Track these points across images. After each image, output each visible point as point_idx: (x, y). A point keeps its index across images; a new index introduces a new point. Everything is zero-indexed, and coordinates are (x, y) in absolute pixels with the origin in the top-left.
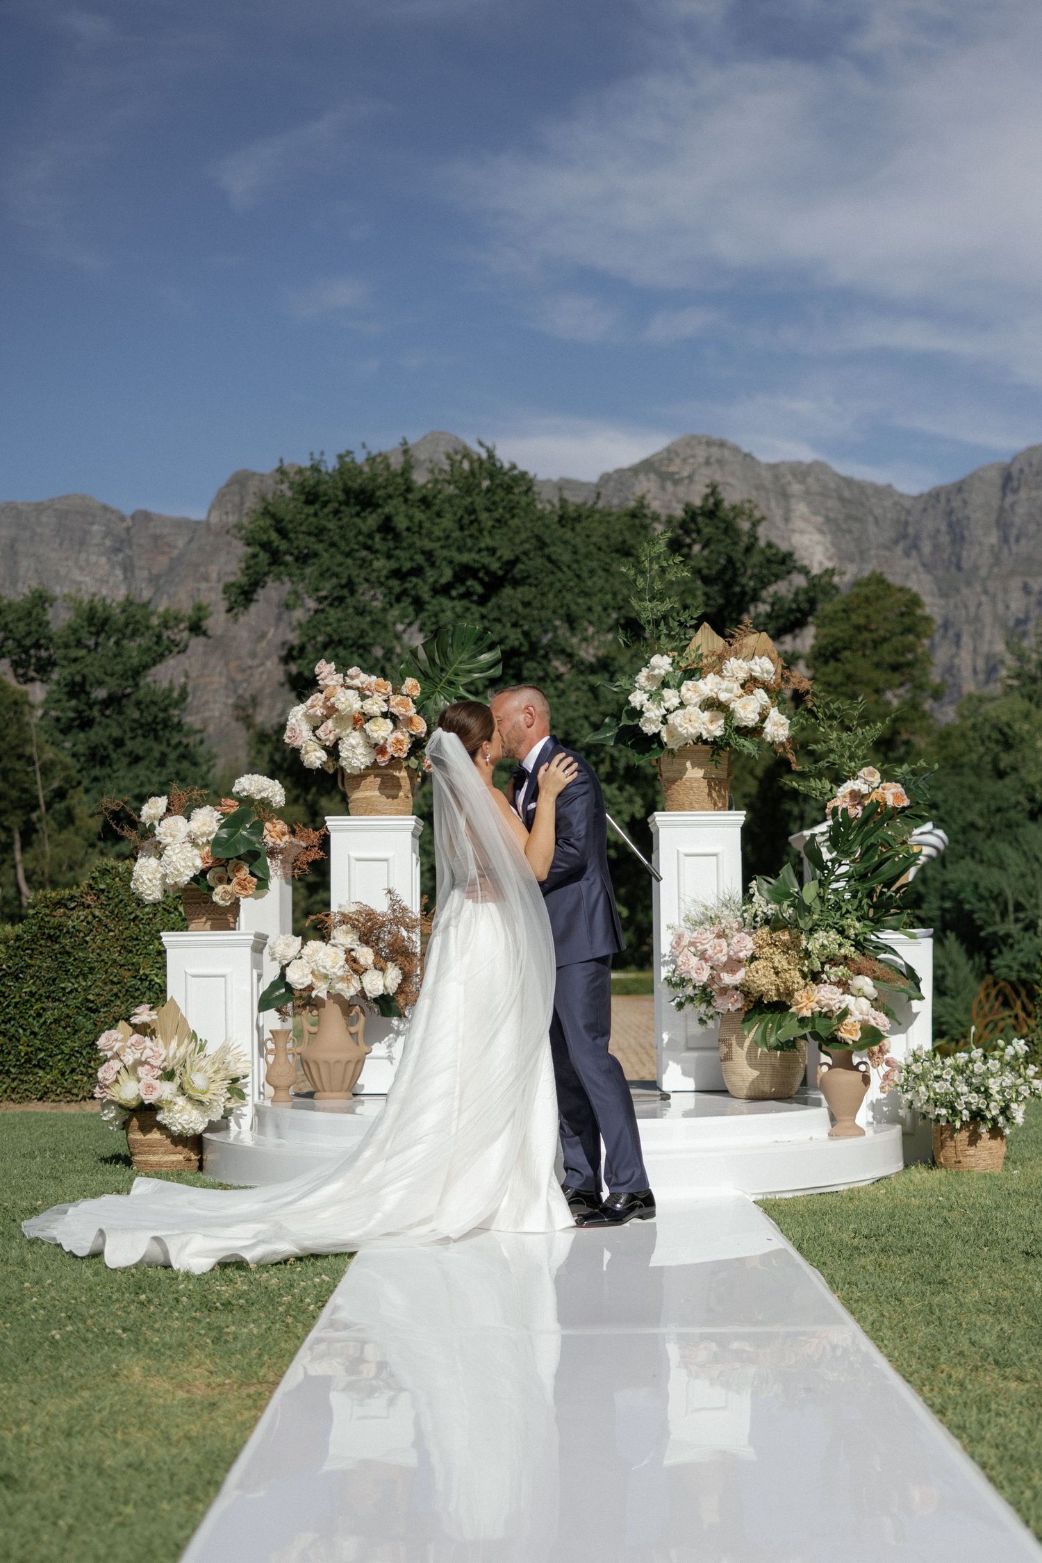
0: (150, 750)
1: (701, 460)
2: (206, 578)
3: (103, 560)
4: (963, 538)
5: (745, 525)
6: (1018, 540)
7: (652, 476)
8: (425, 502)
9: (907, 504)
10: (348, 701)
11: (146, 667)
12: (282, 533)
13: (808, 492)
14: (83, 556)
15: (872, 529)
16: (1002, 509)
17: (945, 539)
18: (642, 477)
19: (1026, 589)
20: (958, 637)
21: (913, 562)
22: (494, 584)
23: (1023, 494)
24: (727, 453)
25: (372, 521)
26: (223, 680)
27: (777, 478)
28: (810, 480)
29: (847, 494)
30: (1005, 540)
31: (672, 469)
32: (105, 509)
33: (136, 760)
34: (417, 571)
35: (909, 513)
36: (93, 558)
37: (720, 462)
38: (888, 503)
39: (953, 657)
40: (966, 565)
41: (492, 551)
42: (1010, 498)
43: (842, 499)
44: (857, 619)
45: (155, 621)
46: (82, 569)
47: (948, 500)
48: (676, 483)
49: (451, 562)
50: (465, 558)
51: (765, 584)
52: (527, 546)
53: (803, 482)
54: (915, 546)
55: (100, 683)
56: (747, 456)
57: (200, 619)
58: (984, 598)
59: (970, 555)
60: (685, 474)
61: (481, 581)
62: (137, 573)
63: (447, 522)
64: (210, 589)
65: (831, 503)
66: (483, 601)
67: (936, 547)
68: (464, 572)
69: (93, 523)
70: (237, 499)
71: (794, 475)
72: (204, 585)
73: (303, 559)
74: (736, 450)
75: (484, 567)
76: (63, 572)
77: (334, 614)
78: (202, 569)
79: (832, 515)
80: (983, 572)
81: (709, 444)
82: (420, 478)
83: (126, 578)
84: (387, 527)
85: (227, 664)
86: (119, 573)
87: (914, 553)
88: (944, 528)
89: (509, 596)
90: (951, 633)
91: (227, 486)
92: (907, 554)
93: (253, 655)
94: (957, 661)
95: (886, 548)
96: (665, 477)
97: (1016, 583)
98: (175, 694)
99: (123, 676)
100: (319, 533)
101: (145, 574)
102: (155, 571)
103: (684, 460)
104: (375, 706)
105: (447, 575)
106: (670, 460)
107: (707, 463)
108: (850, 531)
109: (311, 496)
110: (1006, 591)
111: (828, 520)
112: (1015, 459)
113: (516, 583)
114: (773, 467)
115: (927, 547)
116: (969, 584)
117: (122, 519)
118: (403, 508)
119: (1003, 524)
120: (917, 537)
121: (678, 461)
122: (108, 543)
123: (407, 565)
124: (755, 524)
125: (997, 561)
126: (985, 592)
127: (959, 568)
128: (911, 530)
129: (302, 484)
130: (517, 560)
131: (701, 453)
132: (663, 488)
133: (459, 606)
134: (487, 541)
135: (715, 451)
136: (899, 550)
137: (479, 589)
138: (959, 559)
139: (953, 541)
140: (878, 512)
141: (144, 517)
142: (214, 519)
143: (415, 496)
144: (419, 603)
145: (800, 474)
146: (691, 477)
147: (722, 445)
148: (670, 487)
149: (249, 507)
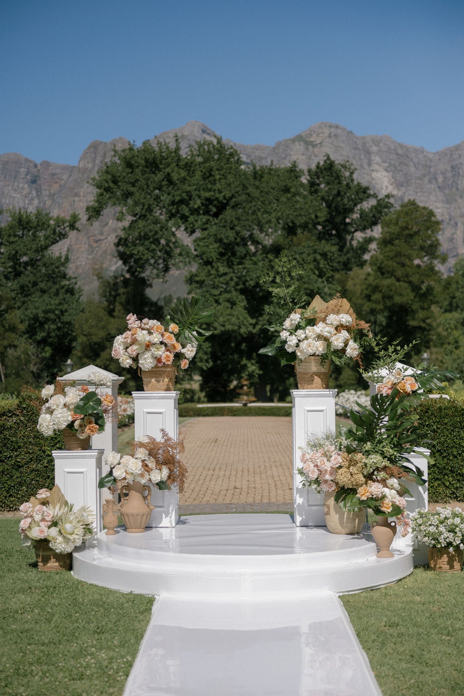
1: (326, 135)
2: (77, 195)
3: (26, 186)
4: (458, 174)
7: (302, 143)
8: (186, 166)
9: (431, 156)
10: (142, 336)
11: (46, 247)
12: (115, 182)
13: (380, 151)
14: (16, 184)
15: (412, 169)
17: (449, 174)
18: (297, 143)
20: (456, 224)
21: (433, 186)
22: (222, 208)
24: (339, 131)
25: (160, 176)
26: (87, 246)
27: (365, 144)
28: (381, 145)
29: (400, 152)
31: (312, 139)
32: (27, 160)
33: (43, 292)
34: (183, 202)
35: (431, 161)
36: (21, 185)
37: (336, 136)
38: (421, 156)
39: (453, 234)
40: (460, 187)
41: (221, 192)
44: (402, 224)
45: (52, 222)
46: (15, 190)
47: (451, 155)
48: (314, 146)
49: (200, 197)
50: (208, 195)
51: (356, 205)
52: (238, 189)
53: (378, 146)
54: (434, 178)
55: (25, 254)
56: (350, 132)
57: (74, 222)
60: (318, 142)
61: (215, 206)
62: (43, 192)
63: (198, 176)
64: (80, 201)
65: (392, 156)
66: (216, 215)
67: (445, 178)
68: (207, 202)
69: (21, 168)
70: (93, 155)
71: (373, 142)
72: (77, 199)
73: (127, 195)
74: (344, 129)
75: (217, 199)
76: (6, 192)
77: (141, 223)
78: (76, 191)
79: (392, 162)
81: (330, 127)
82: (184, 153)
83: (37, 195)
84: (169, 179)
85: (88, 238)
86: (34, 192)
87: (434, 181)
88: (449, 169)
89: (229, 214)
90: (452, 222)
91: (88, 148)
92: (430, 182)
93: (102, 233)
94: (455, 236)
95: (421, 179)
96: (308, 144)
98: (62, 260)
99: (37, 251)
100: (135, 182)
101: (47, 193)
102: (52, 192)
103: (318, 135)
104: (156, 338)
105: (198, 203)
106: (311, 135)
107: (330, 136)
108: (401, 171)
109: (130, 163)
111: (390, 165)
113: (232, 207)
114: (363, 138)
115: (440, 179)
116: (461, 197)
117: (36, 166)
118: (176, 169)
120: (435, 174)
121: (315, 135)
122: (29, 177)
123: (177, 199)
124: (352, 173)
127: (457, 189)
128: (432, 170)
129: (125, 158)
130: (233, 196)
131: (327, 131)
132: (307, 149)
133: (204, 218)
134: (218, 186)
135: (333, 130)
136: (426, 179)
137: (214, 210)
138: (457, 184)
139: (454, 176)
140: (416, 161)
141: (46, 164)
142: (81, 165)
143: (182, 163)
144: (184, 218)
145: (376, 142)
146: (321, 143)
147: (337, 127)
148: (310, 147)
149: (99, 159)
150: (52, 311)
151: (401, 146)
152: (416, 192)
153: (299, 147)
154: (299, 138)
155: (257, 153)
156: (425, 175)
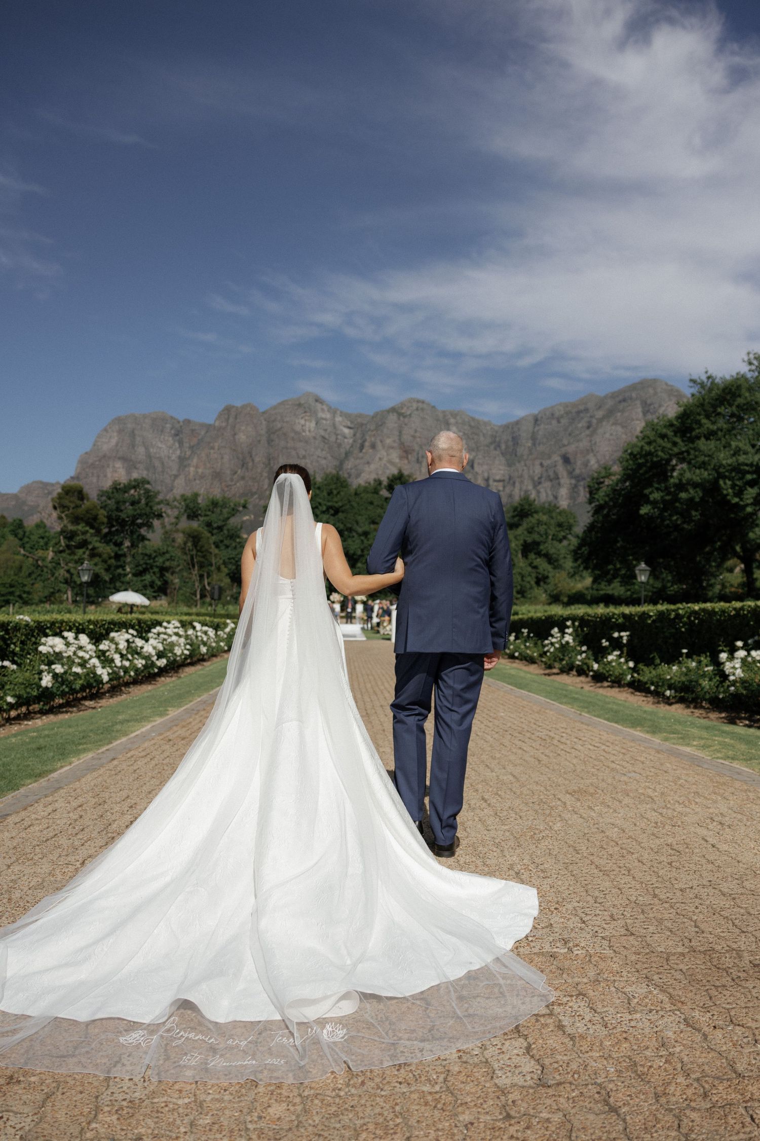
0: (231, 544)
1: (415, 408)
2: (213, 448)
3: (171, 439)
4: (518, 444)
6: (539, 444)
7: (395, 414)
9: (496, 428)
13: (457, 423)
14: (162, 437)
15: (482, 438)
16: (533, 432)
17: (510, 443)
18: (391, 414)
19: (541, 465)
20: (514, 483)
21: (498, 452)
23: (542, 426)
24: (425, 406)
27: (445, 416)
28: (458, 418)
29: (473, 424)
30: (534, 444)
31: (403, 411)
32: (172, 418)
33: (227, 547)
35: (497, 432)
36: (166, 438)
37: (422, 409)
38: (488, 428)
39: (512, 491)
40: (518, 454)
42: (537, 428)
43: (470, 426)
45: (232, 504)
46: (162, 442)
47: (512, 428)
48: (405, 417)
53: (455, 418)
54: (499, 446)
56: (434, 407)
58: (525, 468)
59: (520, 450)
60: (408, 413)
62: (185, 444)
64: (214, 453)
65: (466, 427)
67: (507, 447)
69: (166, 423)
70: (226, 416)
71: (452, 415)
72: (212, 451)
74: (428, 404)
76: (154, 443)
78: (212, 445)
79: (466, 432)
80: (525, 457)
81: (418, 401)
83: (180, 447)
86: (177, 445)
87: (498, 449)
88: (511, 439)
90: (511, 482)
91: (223, 411)
92: (495, 449)
93: (232, 480)
94: (513, 493)
95: (488, 446)
96: (400, 415)
97: (537, 462)
101: (188, 445)
102: (192, 444)
103: (408, 408)
106: (402, 408)
107: (417, 409)
108: (473, 439)
110: (533, 465)
111: (464, 434)
112: (540, 412)
114: (444, 412)
115: (503, 447)
116: (519, 462)
117: (179, 422)
119: (534, 438)
120: (500, 442)
121: (405, 408)
122: (173, 432)
125: (531, 454)
126: (526, 465)
127: (516, 455)
128: (497, 439)
131: (415, 405)
132: (399, 419)
135: (420, 405)
136: (492, 447)
138: (516, 452)
139: (514, 445)
140: (485, 432)
141: (187, 422)
142: (217, 424)
145: (454, 415)
146: (410, 415)
147: (423, 402)
148: (402, 418)
149: (231, 420)
150: (233, 558)
151: (473, 419)
152: (484, 457)
153: (393, 417)
154: (393, 410)
155: (359, 420)
156: (491, 443)
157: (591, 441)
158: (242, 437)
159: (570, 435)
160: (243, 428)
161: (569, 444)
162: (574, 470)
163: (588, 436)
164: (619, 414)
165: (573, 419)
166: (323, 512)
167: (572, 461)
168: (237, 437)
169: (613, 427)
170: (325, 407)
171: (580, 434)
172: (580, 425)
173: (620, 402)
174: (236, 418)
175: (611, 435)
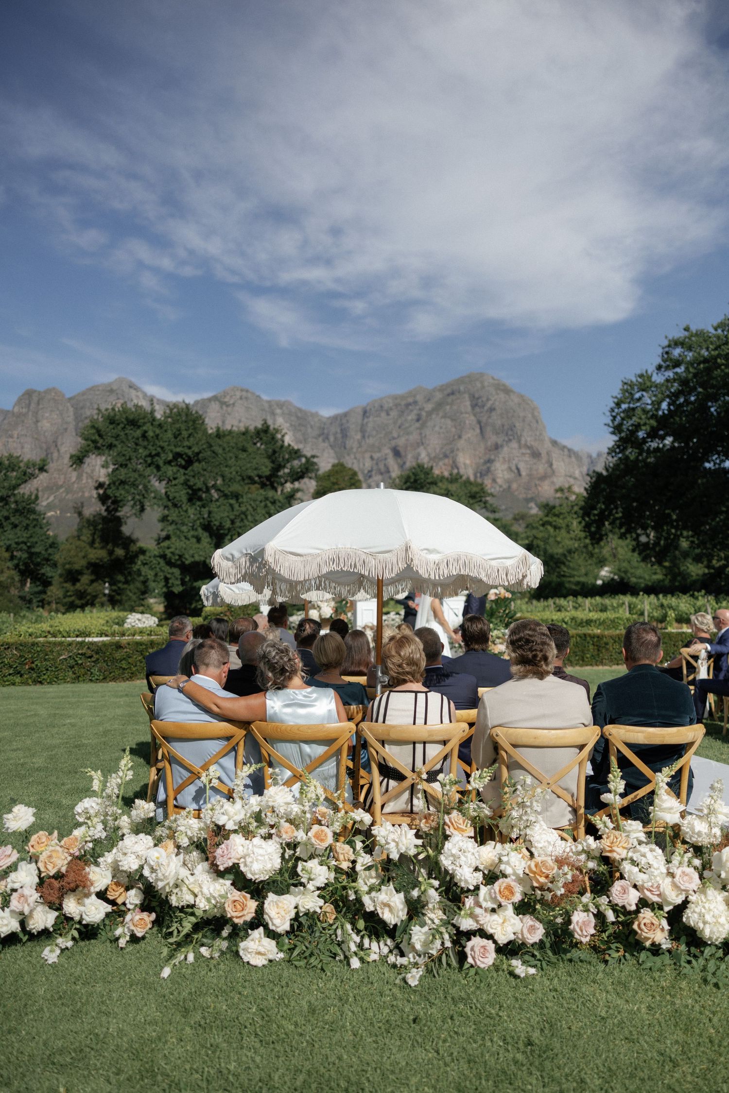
0: (20, 522)
1: (238, 397)
2: (11, 437)
4: (346, 436)
5: (279, 436)
6: (368, 437)
7: (217, 403)
8: (160, 426)
9: (324, 420)
11: (18, 486)
13: (283, 413)
15: (309, 430)
16: (362, 425)
17: (339, 436)
18: (213, 403)
19: (372, 458)
21: (326, 444)
22: (189, 462)
23: (371, 419)
24: (249, 395)
25: (138, 433)
27: (270, 406)
28: (284, 408)
29: (299, 415)
30: (363, 437)
31: (226, 400)
33: (15, 526)
34: (158, 455)
35: (325, 424)
37: (247, 398)
38: (316, 420)
40: (348, 446)
41: (190, 448)
42: (366, 420)
43: (298, 417)
44: (333, 479)
45: (22, 465)
47: (341, 420)
48: (228, 406)
49: (171, 451)
50: (178, 450)
52: (204, 446)
53: (281, 408)
54: (327, 438)
56: (258, 396)
57: (44, 465)
58: (355, 461)
59: (349, 443)
60: (231, 402)
61: (184, 459)
63: (169, 435)
65: (293, 418)
66: (185, 468)
67: (336, 439)
68: (178, 455)
71: (278, 405)
72: (10, 440)
73: (111, 446)
74: (253, 394)
75: (186, 454)
77: (123, 471)
78: (10, 433)
79: (293, 423)
80: (355, 450)
81: (242, 390)
82: (158, 415)
84: (144, 436)
87: (327, 441)
88: (339, 431)
89: (196, 466)
91: (23, 395)
92: (324, 441)
95: (316, 438)
96: (223, 404)
97: (367, 455)
98: (33, 497)
99: (8, 489)
100: (117, 437)
103: (231, 397)
105: (170, 457)
106: (225, 396)
107: (241, 398)
108: (300, 430)
109: (112, 421)
110: (364, 458)
111: (291, 425)
112: (368, 404)
113: (199, 461)
114: (269, 402)
115: (332, 439)
116: (349, 455)
118: (151, 427)
119: (363, 431)
120: (328, 435)
121: (228, 397)
123: (154, 452)
124: (283, 436)
125: (360, 446)
126: (355, 458)
127: (345, 448)
128: (326, 431)
129: (109, 416)
130: (200, 452)
131: (238, 394)
132: (221, 408)
133: (175, 469)
134: (186, 443)
135: (244, 394)
136: (320, 439)
137: (183, 463)
138: (345, 444)
139: (343, 437)
140: (312, 423)
142: (16, 410)
143: (156, 423)
144: (158, 468)
145: (280, 405)
146: (234, 404)
147: (247, 391)
148: (224, 407)
149: (33, 406)
151: (300, 410)
153: (215, 406)
154: (215, 398)
156: (319, 436)
157: (421, 434)
158: (45, 425)
159: (400, 427)
160: (47, 415)
161: (399, 436)
162: (404, 463)
163: (417, 428)
164: (448, 407)
165: (403, 412)
166: (169, 463)
167: (403, 453)
168: (39, 424)
169: (443, 420)
170: (139, 394)
171: (410, 426)
172: (410, 418)
173: (448, 395)
174: (38, 404)
175: (441, 428)
